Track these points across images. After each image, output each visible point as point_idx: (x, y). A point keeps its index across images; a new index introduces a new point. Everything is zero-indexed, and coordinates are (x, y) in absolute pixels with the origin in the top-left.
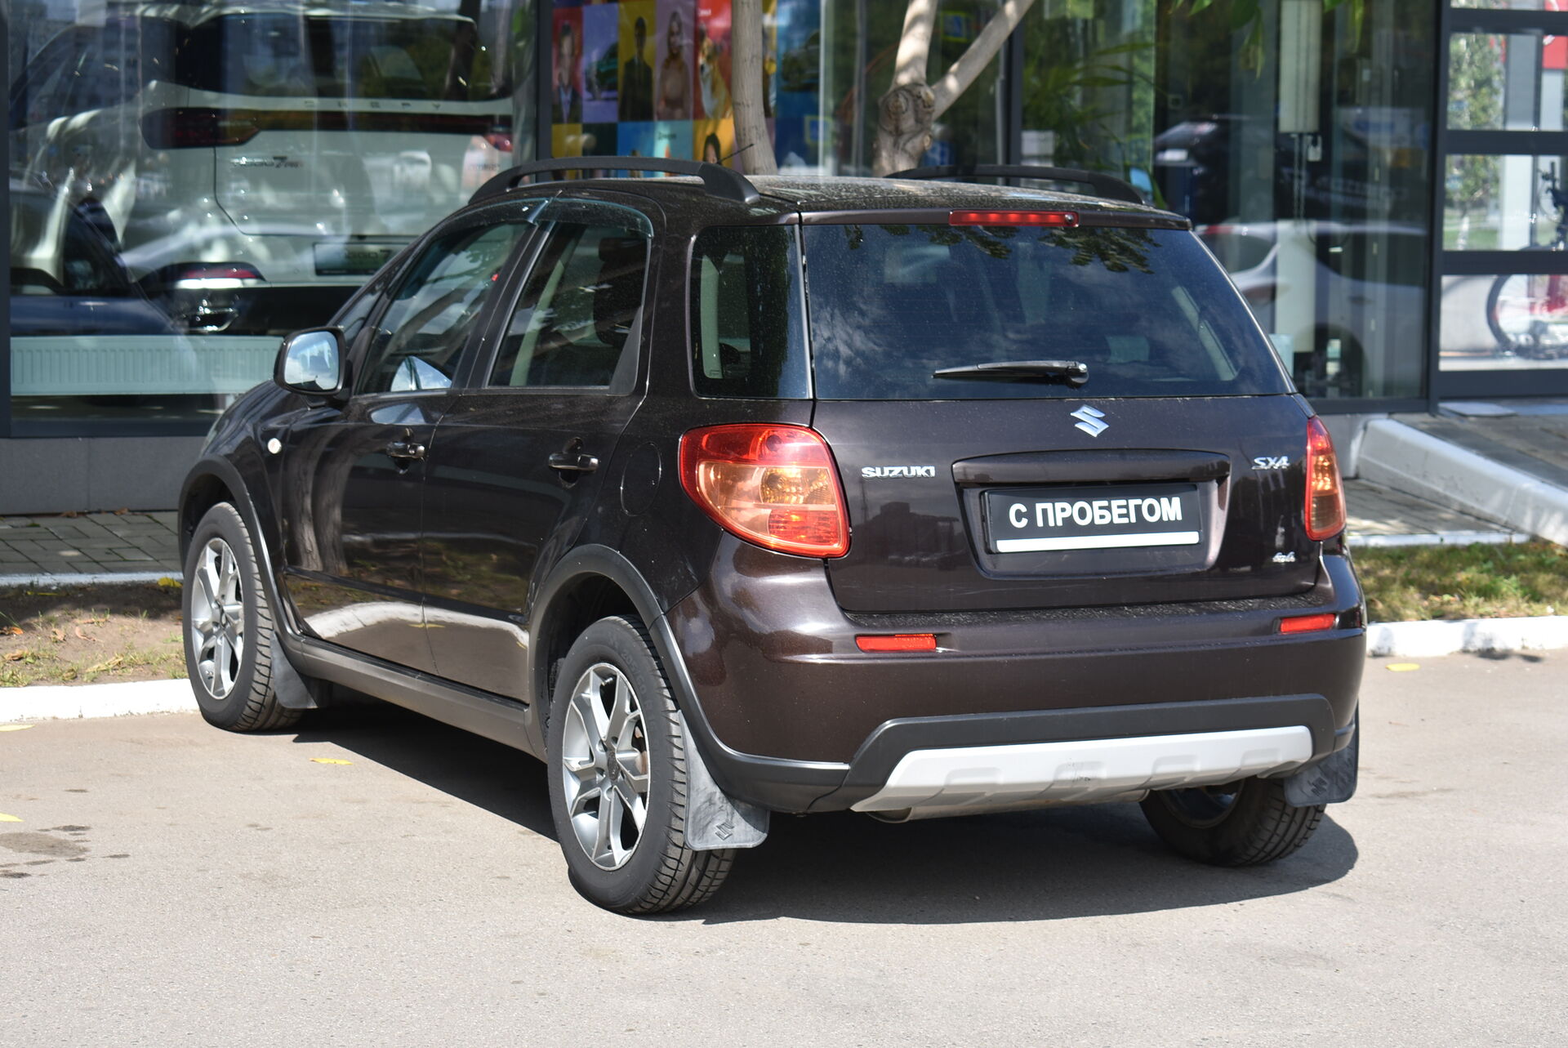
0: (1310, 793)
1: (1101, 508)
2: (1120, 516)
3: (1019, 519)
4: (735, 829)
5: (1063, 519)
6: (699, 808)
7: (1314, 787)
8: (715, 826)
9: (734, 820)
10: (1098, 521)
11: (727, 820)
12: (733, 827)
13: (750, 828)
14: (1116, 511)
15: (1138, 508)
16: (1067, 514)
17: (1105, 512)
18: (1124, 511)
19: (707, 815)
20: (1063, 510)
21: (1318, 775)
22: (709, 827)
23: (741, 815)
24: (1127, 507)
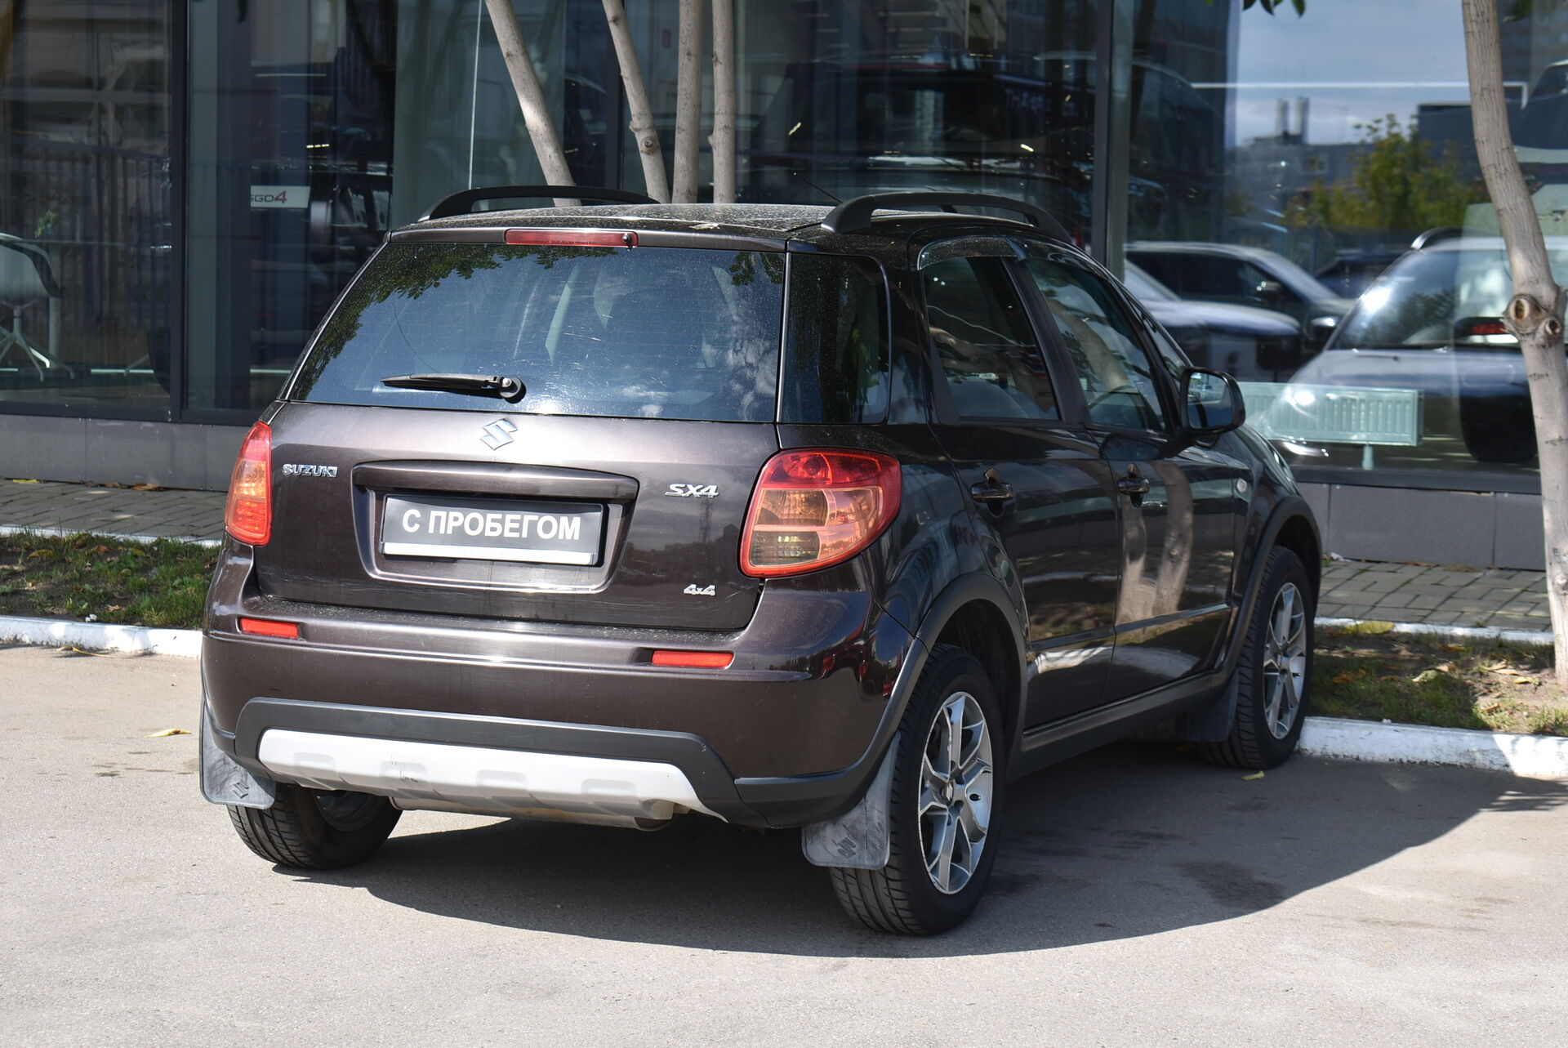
0: (837, 854)
1: (493, 520)
2: (512, 530)
3: (411, 524)
4: (250, 789)
5: (453, 527)
6: (214, 765)
7: (840, 847)
8: (231, 784)
9: (248, 781)
10: (488, 533)
11: (242, 780)
12: (248, 788)
13: (262, 791)
14: (508, 525)
15: (533, 524)
16: (458, 524)
17: (498, 526)
18: (516, 525)
19: (224, 773)
20: (456, 519)
21: (845, 836)
22: (226, 784)
23: (254, 778)
24: (521, 522)
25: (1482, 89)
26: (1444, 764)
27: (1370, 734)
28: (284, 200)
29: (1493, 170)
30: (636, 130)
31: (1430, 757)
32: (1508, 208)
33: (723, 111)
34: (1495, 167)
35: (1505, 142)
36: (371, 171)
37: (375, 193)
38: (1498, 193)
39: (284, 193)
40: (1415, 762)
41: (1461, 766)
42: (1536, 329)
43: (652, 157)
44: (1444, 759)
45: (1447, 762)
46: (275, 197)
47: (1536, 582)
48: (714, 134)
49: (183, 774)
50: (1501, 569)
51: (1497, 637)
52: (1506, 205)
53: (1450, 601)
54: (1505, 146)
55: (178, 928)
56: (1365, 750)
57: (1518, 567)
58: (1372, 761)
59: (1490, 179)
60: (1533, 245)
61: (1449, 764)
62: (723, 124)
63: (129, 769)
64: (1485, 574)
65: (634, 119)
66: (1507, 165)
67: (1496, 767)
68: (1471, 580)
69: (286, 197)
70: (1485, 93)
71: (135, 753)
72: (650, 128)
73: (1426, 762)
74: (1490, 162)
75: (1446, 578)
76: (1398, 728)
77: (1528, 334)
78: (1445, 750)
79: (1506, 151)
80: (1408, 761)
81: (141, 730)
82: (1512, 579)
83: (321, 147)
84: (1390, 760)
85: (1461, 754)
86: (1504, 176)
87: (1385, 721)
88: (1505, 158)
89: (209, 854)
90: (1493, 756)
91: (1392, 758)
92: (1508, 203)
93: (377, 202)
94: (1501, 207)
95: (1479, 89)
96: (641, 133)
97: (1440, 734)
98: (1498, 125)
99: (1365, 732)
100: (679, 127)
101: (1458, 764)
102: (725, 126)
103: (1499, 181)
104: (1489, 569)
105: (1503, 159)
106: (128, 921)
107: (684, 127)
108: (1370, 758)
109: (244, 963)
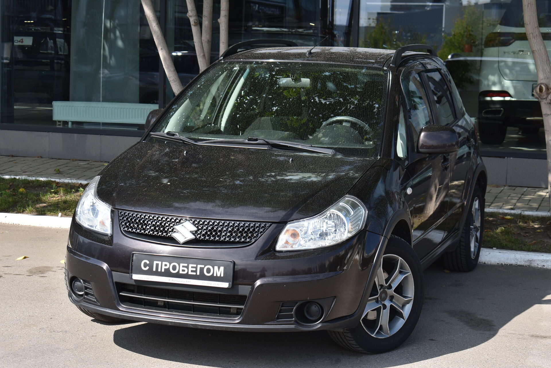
25: (528, 4)
26: (519, 265)
27: (490, 253)
28: (22, 42)
29: (532, 35)
30: (190, 16)
31: (513, 262)
32: (537, 50)
33: (224, 9)
34: (532, 34)
35: (536, 25)
36: (56, 31)
37: (57, 39)
38: (533, 45)
39: (22, 39)
40: (507, 265)
41: (526, 266)
42: (548, 97)
43: (196, 27)
44: (519, 263)
45: (520, 264)
46: (19, 41)
47: (525, 191)
48: (220, 18)
49: (29, 276)
50: (509, 186)
51: (520, 214)
52: (536, 49)
53: (496, 199)
54: (536, 26)
55: (57, 348)
56: (488, 260)
57: (516, 185)
58: (491, 264)
59: (530, 39)
60: (546, 64)
61: (521, 265)
62: (224, 14)
63: (6, 274)
64: (504, 188)
65: (189, 12)
66: (537, 33)
67: (540, 267)
68: (500, 191)
69: (23, 41)
70: (529, 5)
71: (5, 267)
72: (195, 16)
73: (512, 264)
74: (530, 32)
75: (491, 190)
76: (500, 251)
77: (544, 99)
78: (519, 260)
79: (537, 28)
80: (505, 264)
81: (3, 256)
82: (515, 190)
83: (31, 22)
84: (498, 264)
85: (525, 261)
86: (536, 38)
87: (494, 248)
88: (536, 30)
89: (55, 313)
90: (538, 262)
91: (498, 263)
92: (537, 48)
93: (58, 43)
94: (534, 50)
95: (527, 4)
96: (192, 18)
97: (517, 254)
98: (534, 18)
99: (488, 253)
100: (204, 15)
101: (525, 265)
102: (225, 15)
103: (534, 39)
104: (505, 186)
105: (535, 31)
106: (34, 346)
107: (206, 15)
108: (490, 263)
109: (92, 365)
